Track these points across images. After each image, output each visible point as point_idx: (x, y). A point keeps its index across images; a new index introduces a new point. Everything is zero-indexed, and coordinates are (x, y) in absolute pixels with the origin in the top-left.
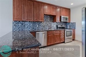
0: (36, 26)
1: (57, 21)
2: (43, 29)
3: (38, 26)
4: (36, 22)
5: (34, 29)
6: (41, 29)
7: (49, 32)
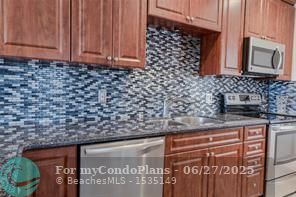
0: (95, 97)
1: (223, 71)
2: (140, 115)
3: (102, 96)
4: (90, 68)
5: (75, 114)
6: (125, 117)
7: (174, 145)
